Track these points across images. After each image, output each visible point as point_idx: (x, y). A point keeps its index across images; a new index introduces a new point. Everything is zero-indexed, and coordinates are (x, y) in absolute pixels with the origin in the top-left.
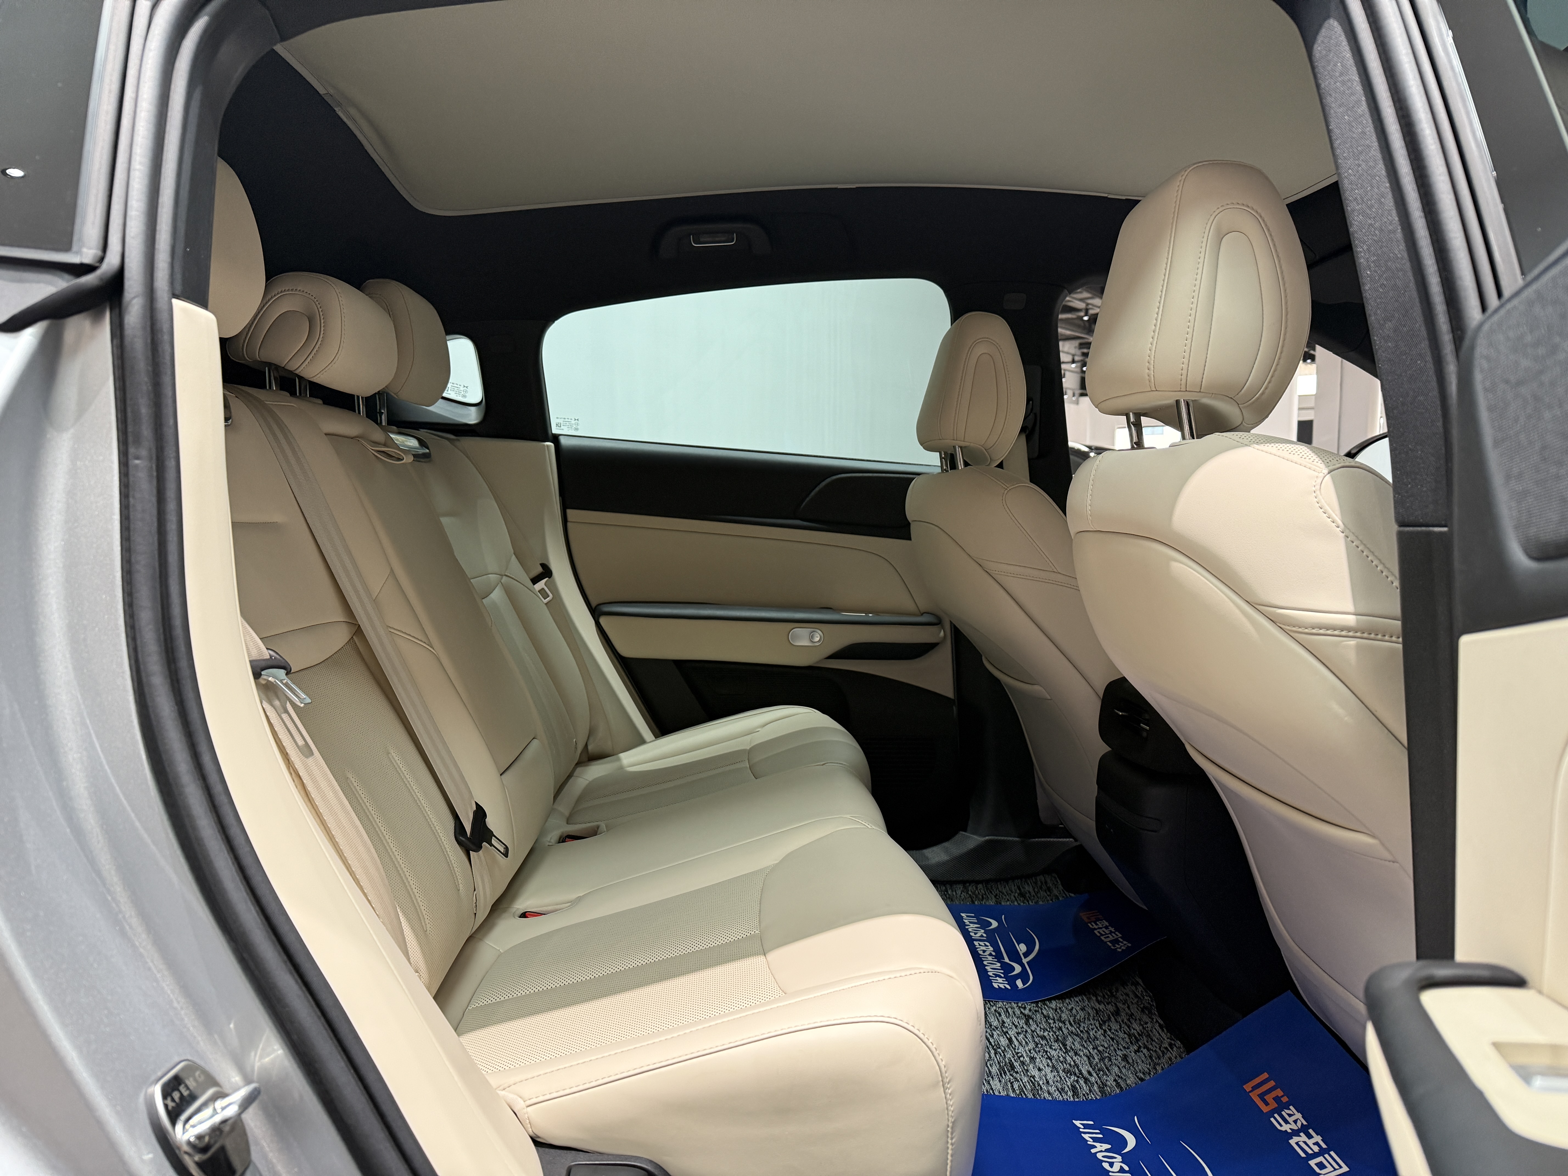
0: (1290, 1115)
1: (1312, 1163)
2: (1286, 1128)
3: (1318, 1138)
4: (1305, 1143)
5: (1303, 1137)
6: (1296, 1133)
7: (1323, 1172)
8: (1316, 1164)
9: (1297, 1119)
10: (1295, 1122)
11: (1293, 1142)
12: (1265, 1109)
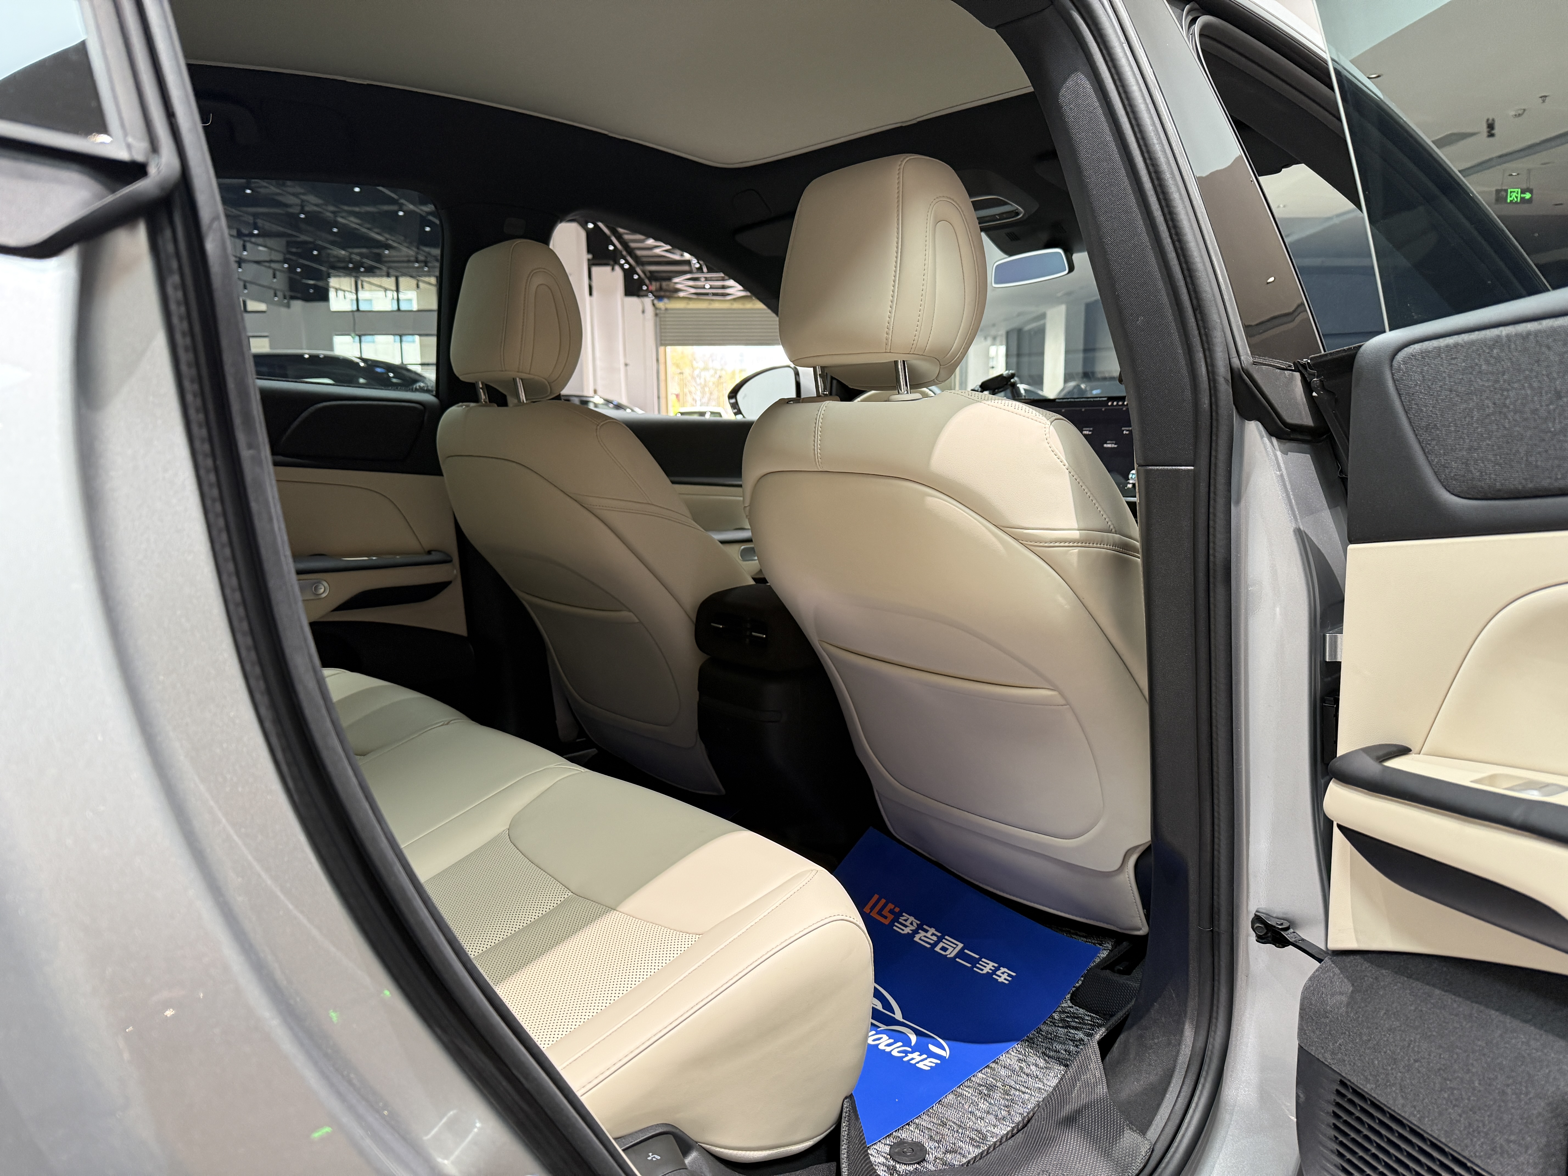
0: (906, 920)
1: (937, 949)
2: (907, 931)
3: (932, 930)
4: (925, 936)
5: (922, 933)
6: (915, 932)
7: (948, 953)
8: (941, 949)
9: (912, 922)
10: (912, 924)
11: (916, 939)
12: (886, 922)
